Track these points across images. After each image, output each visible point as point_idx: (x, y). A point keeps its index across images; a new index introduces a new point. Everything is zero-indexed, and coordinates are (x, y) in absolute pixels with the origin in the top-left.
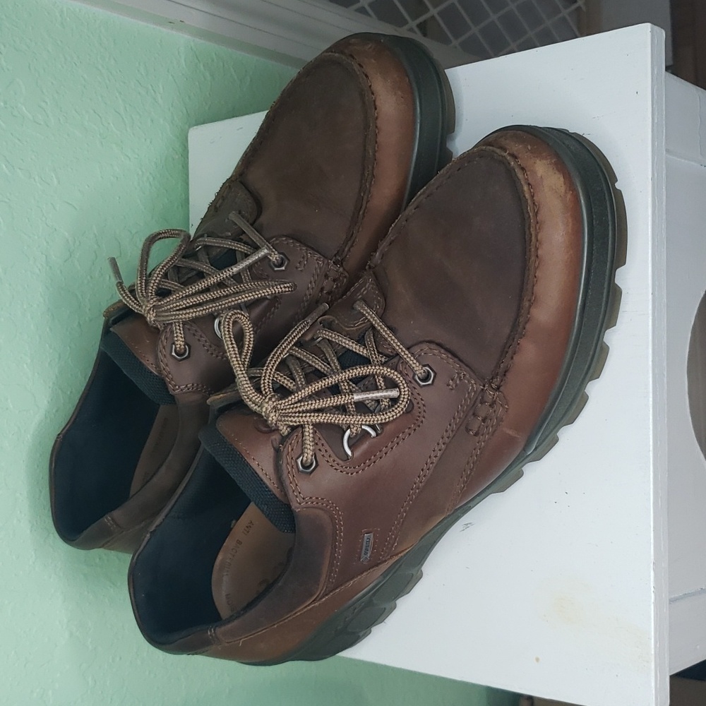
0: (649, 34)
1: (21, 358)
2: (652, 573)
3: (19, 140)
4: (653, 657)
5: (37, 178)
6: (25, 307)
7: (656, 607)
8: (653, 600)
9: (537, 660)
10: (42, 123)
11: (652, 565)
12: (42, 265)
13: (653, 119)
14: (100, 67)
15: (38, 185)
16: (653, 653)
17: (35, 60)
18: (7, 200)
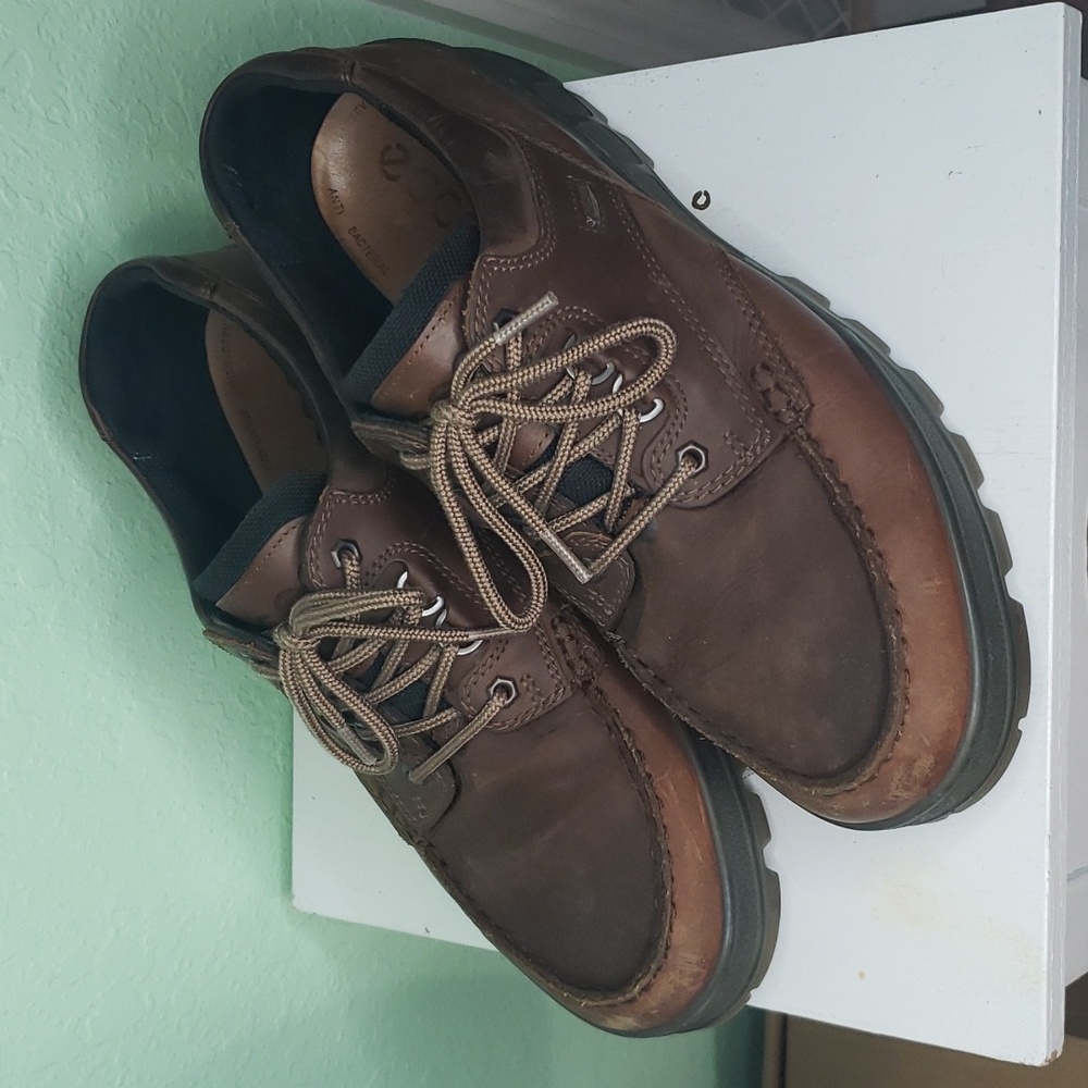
0: (1061, 20)
1: (35, 503)
2: (1047, 851)
3: (24, 150)
4: (1045, 976)
5: (53, 212)
6: (39, 422)
7: (1050, 901)
8: (1047, 891)
9: (862, 975)
10: (60, 121)
11: (1047, 840)
12: (63, 352)
13: (1064, 156)
14: (147, 28)
15: (55, 222)
16: (1045, 969)
17: (46, 18)
18: (8, 249)
